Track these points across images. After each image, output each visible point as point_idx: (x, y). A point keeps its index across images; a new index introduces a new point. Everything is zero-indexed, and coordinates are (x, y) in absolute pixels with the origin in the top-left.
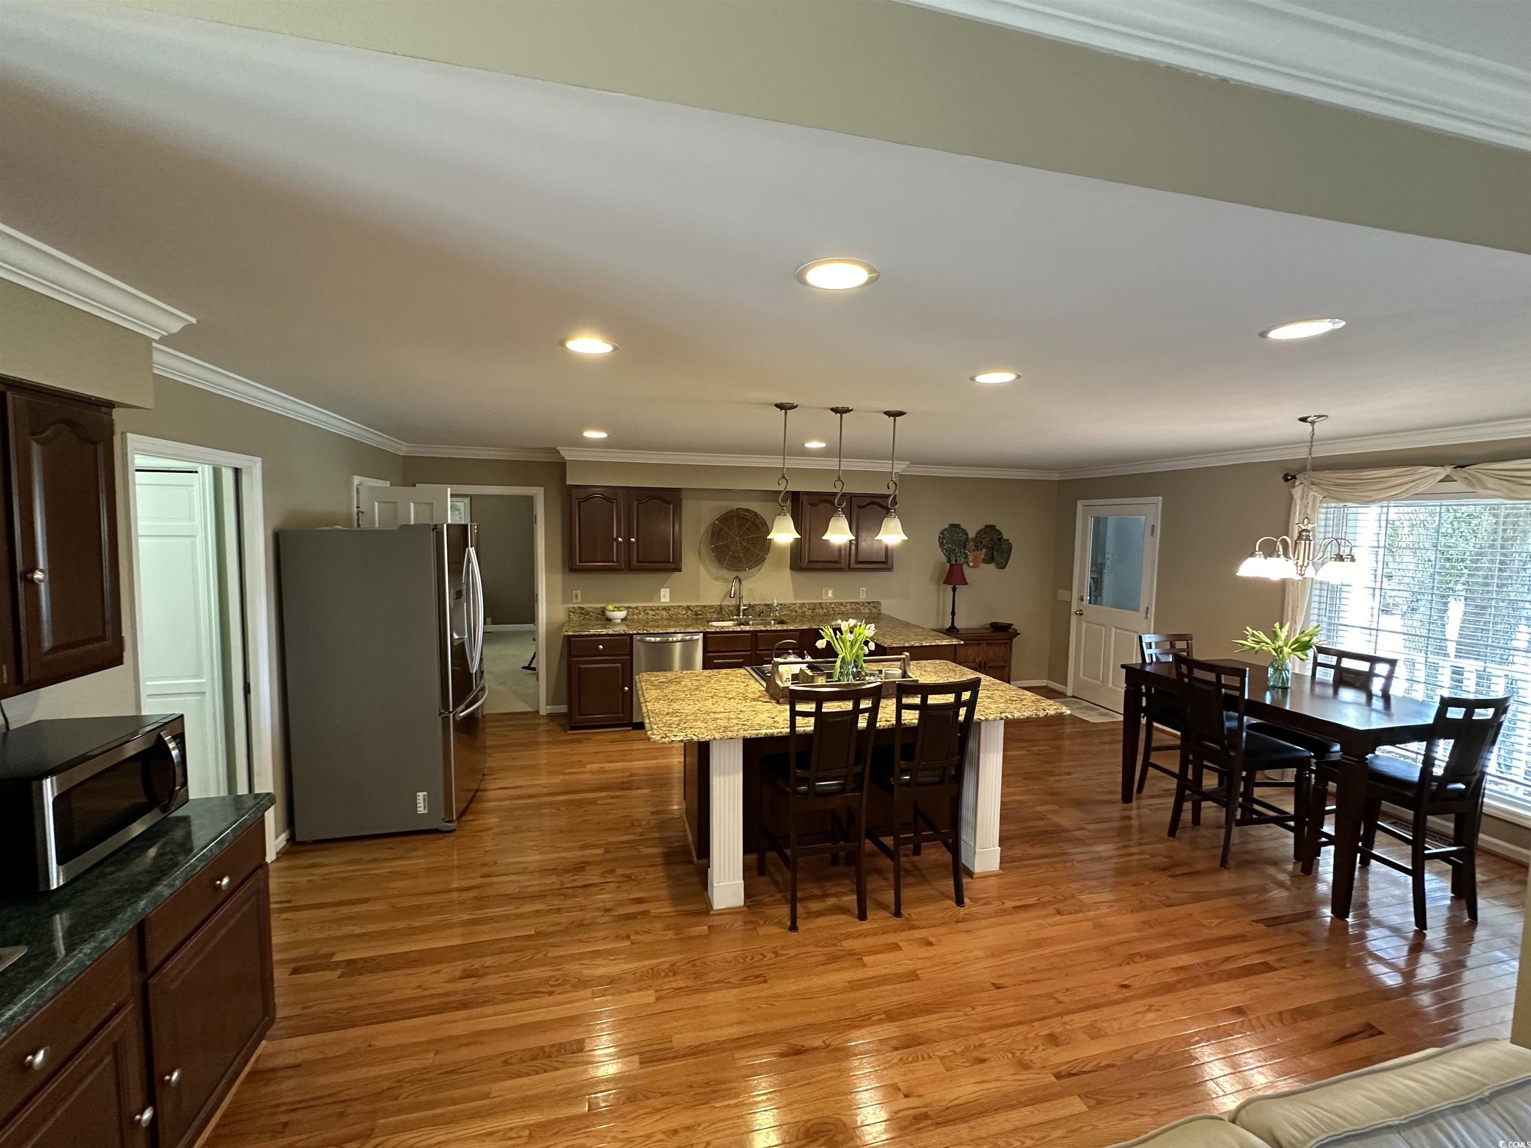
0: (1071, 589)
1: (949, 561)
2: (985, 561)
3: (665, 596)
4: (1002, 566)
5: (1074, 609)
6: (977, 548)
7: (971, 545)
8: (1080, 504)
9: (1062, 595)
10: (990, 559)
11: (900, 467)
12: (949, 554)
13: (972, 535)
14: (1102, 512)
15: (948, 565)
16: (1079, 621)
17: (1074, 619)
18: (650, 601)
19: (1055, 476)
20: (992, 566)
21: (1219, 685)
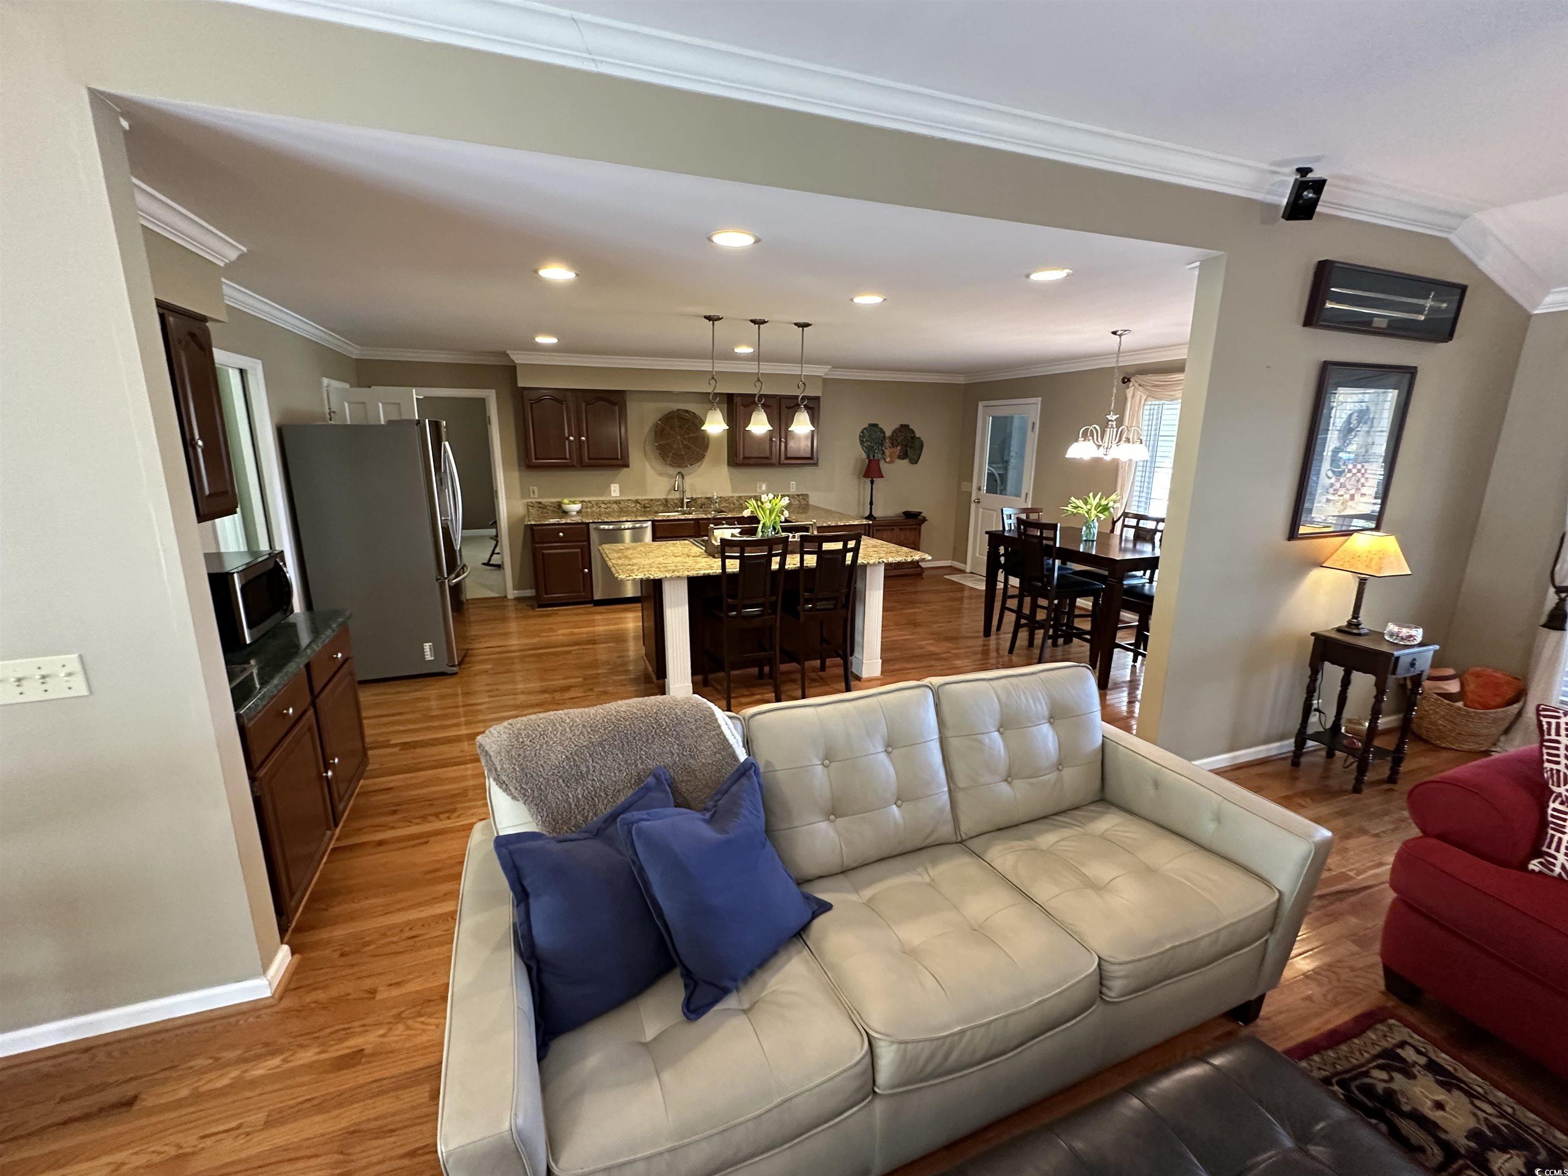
0: (972, 481)
1: (868, 457)
2: (900, 457)
3: (615, 491)
4: (915, 461)
5: (973, 497)
6: (893, 445)
7: (887, 443)
8: (981, 405)
9: (965, 486)
10: (904, 456)
11: (821, 371)
12: (869, 450)
13: (888, 433)
14: (1002, 412)
15: (867, 461)
16: (977, 508)
17: (973, 506)
18: (602, 495)
19: (961, 380)
20: (906, 461)
21: (1041, 537)
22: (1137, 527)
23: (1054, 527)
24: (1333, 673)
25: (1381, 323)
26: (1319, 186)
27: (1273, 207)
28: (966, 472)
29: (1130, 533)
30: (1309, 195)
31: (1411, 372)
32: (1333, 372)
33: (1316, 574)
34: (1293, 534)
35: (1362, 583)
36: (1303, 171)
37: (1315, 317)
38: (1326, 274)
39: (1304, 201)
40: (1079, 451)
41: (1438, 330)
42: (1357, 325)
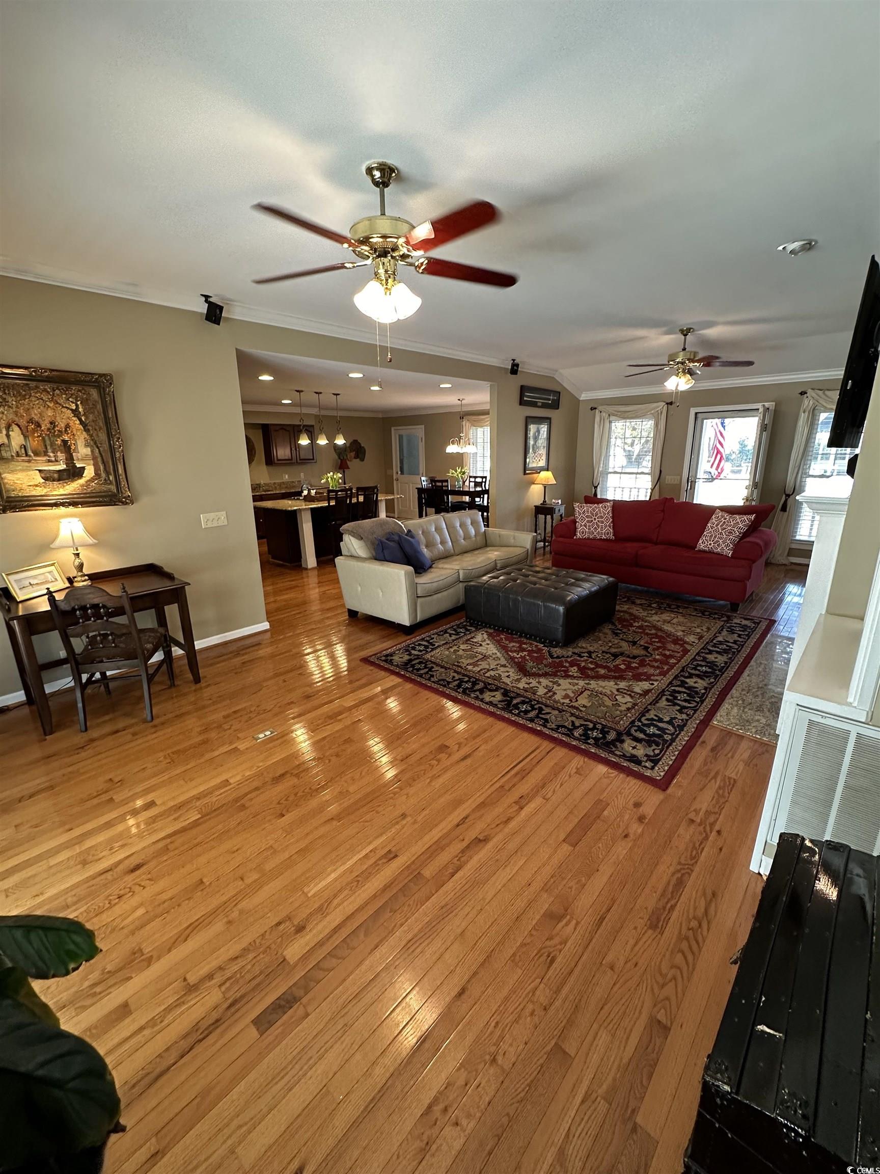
0: (392, 469)
1: (339, 458)
2: (355, 458)
4: (362, 460)
5: (394, 478)
6: (351, 452)
7: (348, 450)
8: (392, 429)
9: (389, 471)
10: (357, 457)
11: (314, 411)
12: (339, 454)
13: (348, 445)
14: (402, 432)
15: (339, 461)
16: (397, 484)
17: (395, 482)
19: (380, 416)
20: (358, 460)
21: (442, 486)
22: (475, 482)
23: (447, 481)
24: (541, 517)
25: (540, 404)
26: (517, 365)
27: (507, 370)
28: (388, 464)
29: (472, 484)
30: (515, 368)
31: (550, 419)
32: (529, 420)
33: (533, 486)
34: (525, 474)
35: (545, 487)
36: (514, 360)
37: (522, 403)
38: (523, 389)
39: (515, 369)
40: (451, 449)
41: (555, 405)
42: (533, 404)
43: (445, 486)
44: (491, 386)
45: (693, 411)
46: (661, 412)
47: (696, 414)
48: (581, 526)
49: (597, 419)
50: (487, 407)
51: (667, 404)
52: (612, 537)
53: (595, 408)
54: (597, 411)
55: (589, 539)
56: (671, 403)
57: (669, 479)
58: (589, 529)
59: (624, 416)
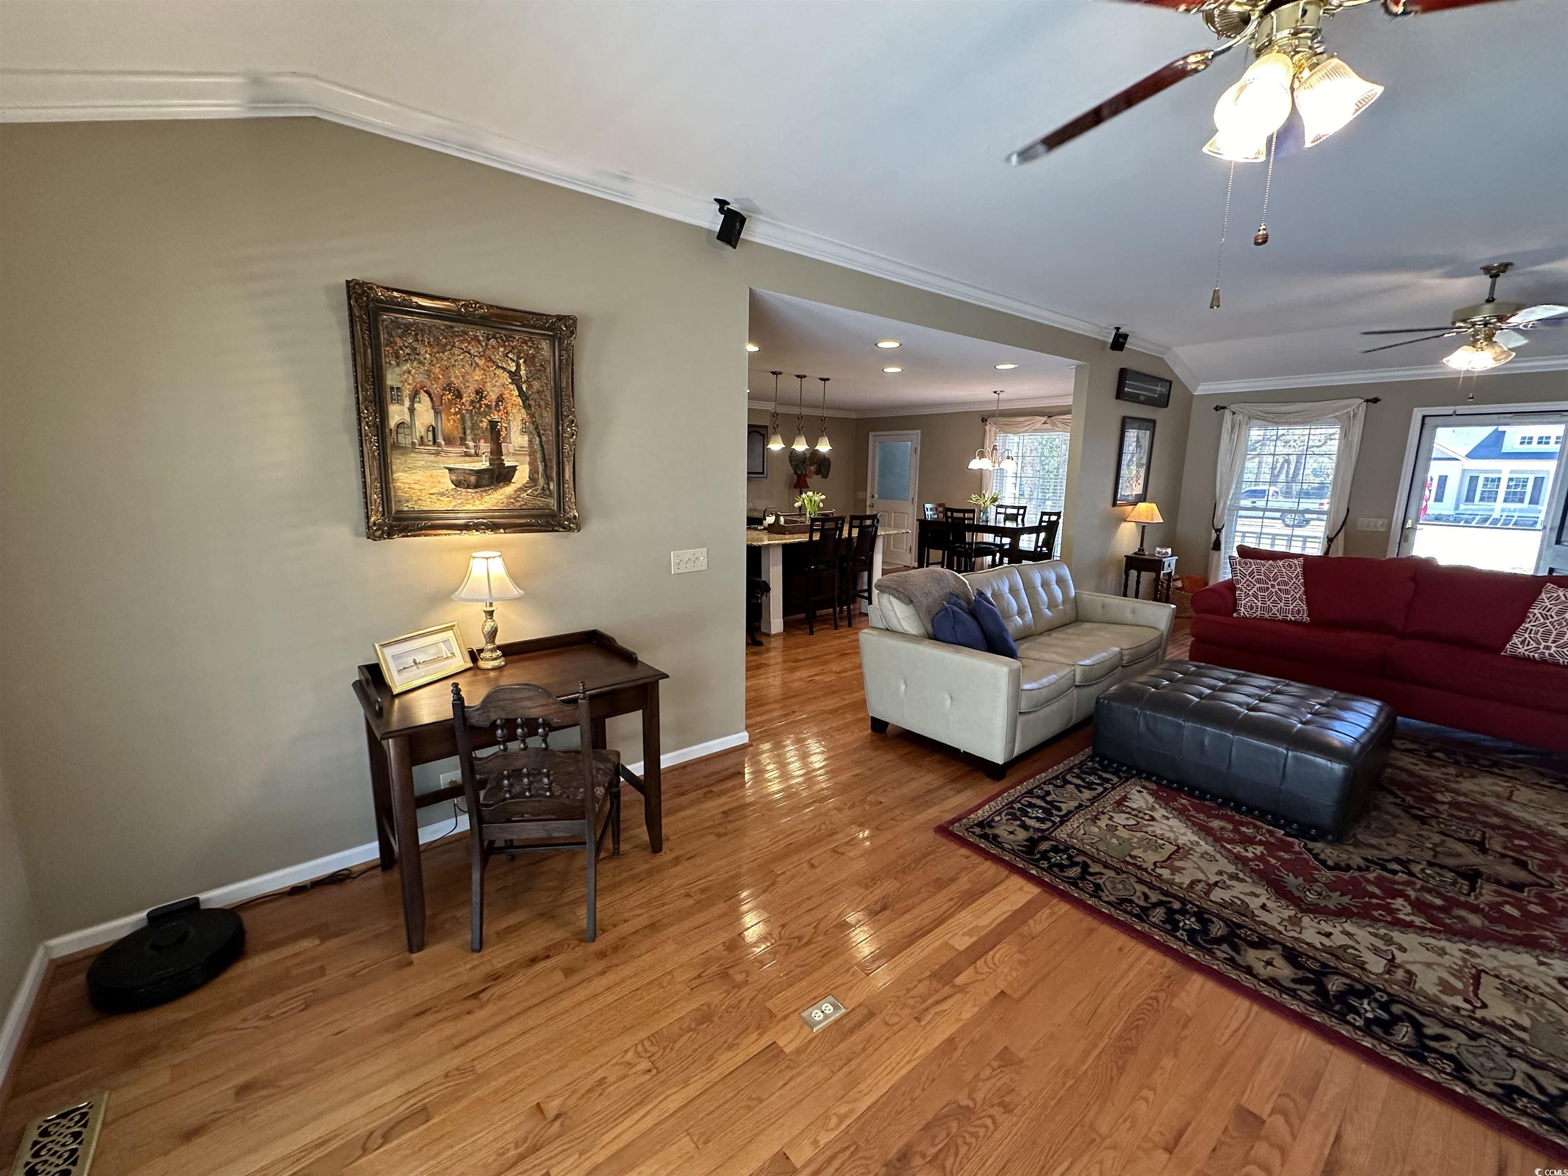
0: (866, 491)
1: (796, 473)
2: (816, 473)
4: (825, 476)
6: (811, 464)
7: (808, 462)
8: (871, 434)
9: (860, 495)
10: (818, 472)
11: (771, 407)
12: (795, 468)
14: (884, 441)
15: (795, 477)
17: (868, 509)
19: (854, 416)
20: (820, 476)
21: (964, 518)
24: (1134, 574)
25: (1142, 398)
26: (1125, 337)
27: (1104, 343)
28: (862, 484)
29: (1001, 518)
30: (1121, 340)
31: (1154, 422)
32: (1127, 422)
34: (1115, 504)
35: (1144, 527)
36: (1118, 329)
37: (1120, 394)
38: (1123, 374)
39: (1119, 342)
40: (975, 464)
41: (1162, 402)
42: (1134, 399)
43: (969, 519)
44: (1078, 368)
45: (1417, 414)
46: (1355, 416)
47: (1424, 417)
48: (1247, 595)
49: (1227, 425)
50: (1069, 401)
51: (1367, 401)
52: (1306, 618)
53: (1224, 408)
54: (1227, 412)
55: (1261, 619)
56: (1376, 400)
57: (1366, 522)
58: (1264, 602)
59: (1277, 420)
